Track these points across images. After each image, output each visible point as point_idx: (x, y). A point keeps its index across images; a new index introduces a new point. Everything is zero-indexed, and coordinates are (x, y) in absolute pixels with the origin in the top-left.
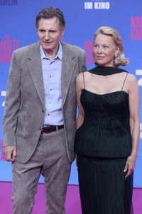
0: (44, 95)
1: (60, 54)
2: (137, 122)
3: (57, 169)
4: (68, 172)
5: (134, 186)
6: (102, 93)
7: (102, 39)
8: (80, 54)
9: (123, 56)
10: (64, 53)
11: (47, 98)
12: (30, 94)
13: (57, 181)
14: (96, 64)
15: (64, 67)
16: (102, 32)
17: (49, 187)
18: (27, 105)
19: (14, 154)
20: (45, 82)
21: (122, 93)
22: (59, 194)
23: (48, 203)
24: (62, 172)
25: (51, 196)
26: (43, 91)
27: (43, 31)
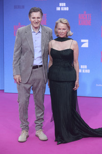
0: (34, 50)
1: (40, 30)
2: (77, 63)
3: (39, 87)
4: (45, 88)
6: (60, 49)
8: (50, 31)
10: (42, 29)
12: (27, 49)
15: (42, 36)
17: (36, 96)
19: (20, 79)
20: (34, 44)
21: (70, 50)
22: (41, 99)
23: (36, 104)
24: (41, 88)
25: (37, 100)
26: (33, 47)
27: (34, 18)
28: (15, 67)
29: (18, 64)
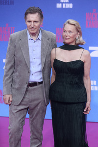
0: (29, 62)
1: (40, 36)
4: (44, 111)
5: (87, 121)
6: (67, 61)
7: (68, 27)
8: (53, 37)
9: (81, 39)
11: (31, 64)
12: (20, 61)
13: (38, 117)
14: (64, 43)
15: (43, 45)
16: (68, 22)
17: (32, 121)
18: (19, 68)
19: (11, 100)
20: (30, 54)
22: (39, 126)
23: (32, 131)
24: (41, 112)
25: (34, 127)
26: (29, 59)
27: (29, 21)
28: (6, 85)
29: (11, 80)
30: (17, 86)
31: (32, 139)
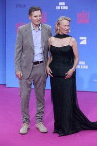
0: (34, 46)
3: (40, 82)
4: (45, 83)
6: (60, 46)
11: (35, 48)
13: (40, 87)
15: (42, 33)
17: (37, 90)
18: (26, 51)
20: (34, 41)
21: (69, 46)
22: (42, 93)
23: (37, 98)
24: (42, 83)
25: (38, 95)
28: (17, 64)
30: (24, 64)
31: (37, 104)
